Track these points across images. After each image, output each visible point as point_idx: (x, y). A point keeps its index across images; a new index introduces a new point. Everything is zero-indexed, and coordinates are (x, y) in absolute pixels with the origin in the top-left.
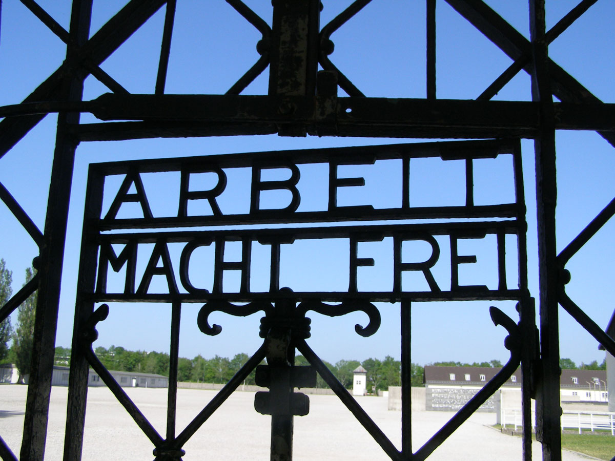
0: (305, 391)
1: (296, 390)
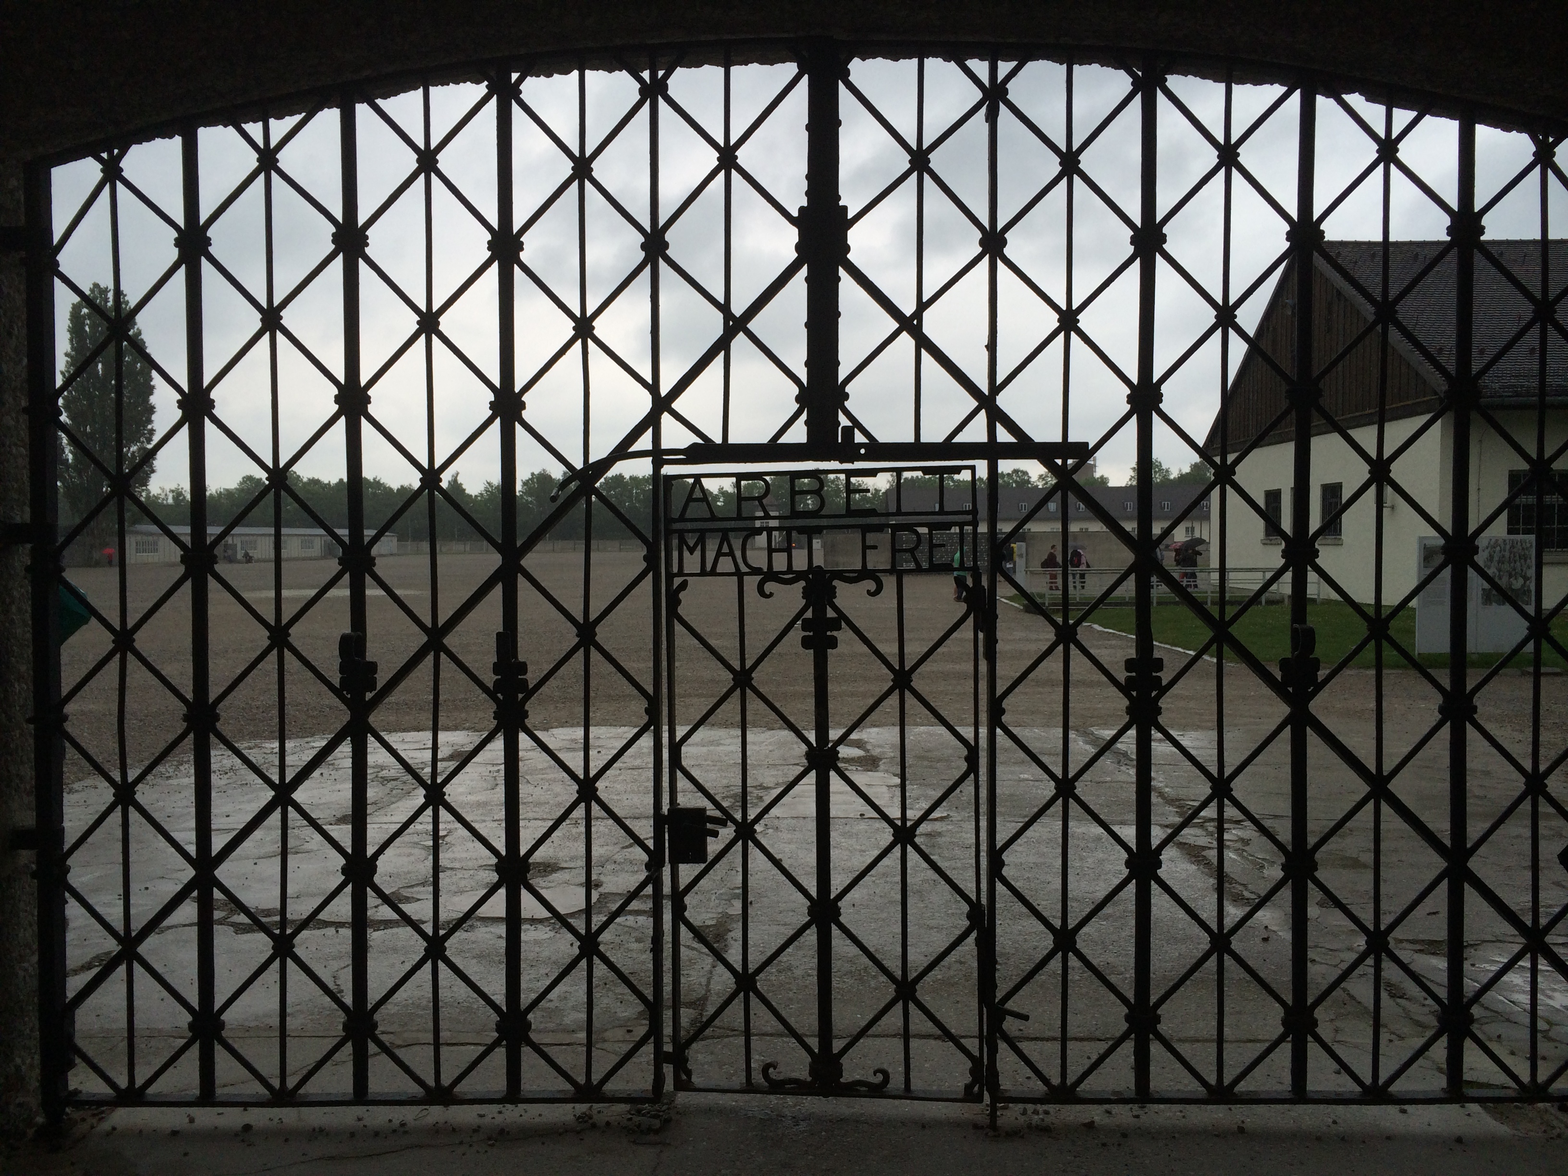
0: (835, 633)
1: (829, 633)
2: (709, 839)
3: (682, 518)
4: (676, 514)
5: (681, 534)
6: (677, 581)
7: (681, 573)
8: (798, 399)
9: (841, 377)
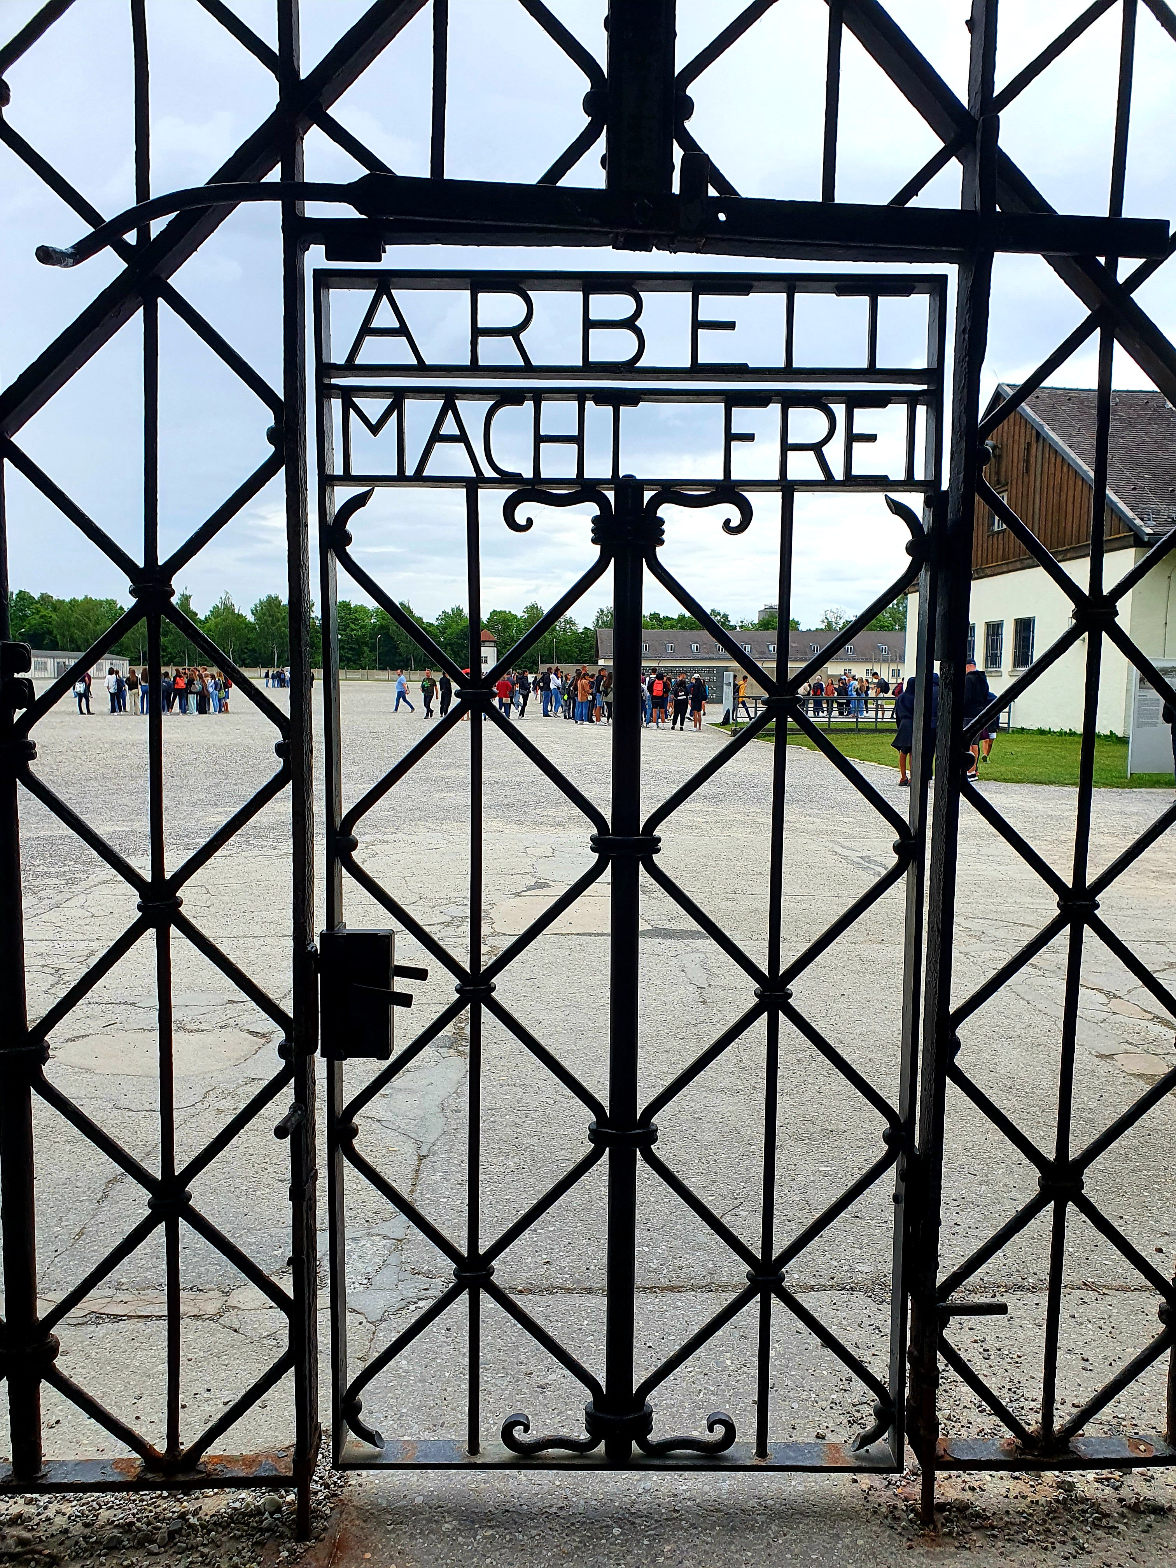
2: (398, 1010)
3: (350, 367)
4: (338, 355)
5: (348, 395)
6: (342, 495)
7: (348, 478)
8: (590, 104)
9: (681, 63)
